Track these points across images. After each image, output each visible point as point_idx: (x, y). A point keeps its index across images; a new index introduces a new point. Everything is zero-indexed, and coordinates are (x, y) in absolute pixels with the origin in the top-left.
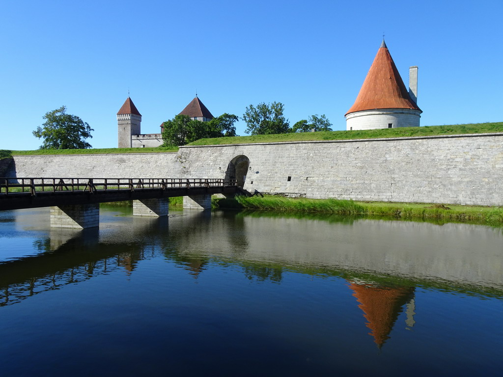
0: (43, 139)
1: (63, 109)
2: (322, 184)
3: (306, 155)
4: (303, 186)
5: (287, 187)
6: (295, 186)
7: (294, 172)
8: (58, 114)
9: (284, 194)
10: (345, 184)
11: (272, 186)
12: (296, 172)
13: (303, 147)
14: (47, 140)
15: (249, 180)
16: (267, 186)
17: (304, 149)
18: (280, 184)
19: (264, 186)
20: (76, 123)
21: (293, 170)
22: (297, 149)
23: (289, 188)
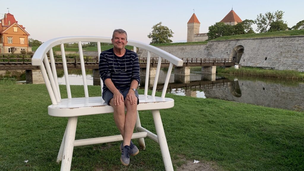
0: (151, 39)
1: (160, 23)
2: (286, 62)
3: (278, 45)
4: (273, 63)
5: (264, 63)
6: (268, 63)
7: (269, 55)
8: (158, 26)
9: (261, 67)
10: (300, 62)
11: (255, 63)
12: (270, 55)
13: (277, 40)
14: (153, 39)
15: (242, 59)
16: (252, 62)
17: (278, 41)
18: (259, 61)
19: (251, 63)
20: (166, 29)
21: (269, 54)
22: (273, 42)
23: (265, 64)
